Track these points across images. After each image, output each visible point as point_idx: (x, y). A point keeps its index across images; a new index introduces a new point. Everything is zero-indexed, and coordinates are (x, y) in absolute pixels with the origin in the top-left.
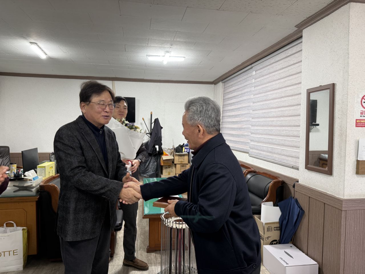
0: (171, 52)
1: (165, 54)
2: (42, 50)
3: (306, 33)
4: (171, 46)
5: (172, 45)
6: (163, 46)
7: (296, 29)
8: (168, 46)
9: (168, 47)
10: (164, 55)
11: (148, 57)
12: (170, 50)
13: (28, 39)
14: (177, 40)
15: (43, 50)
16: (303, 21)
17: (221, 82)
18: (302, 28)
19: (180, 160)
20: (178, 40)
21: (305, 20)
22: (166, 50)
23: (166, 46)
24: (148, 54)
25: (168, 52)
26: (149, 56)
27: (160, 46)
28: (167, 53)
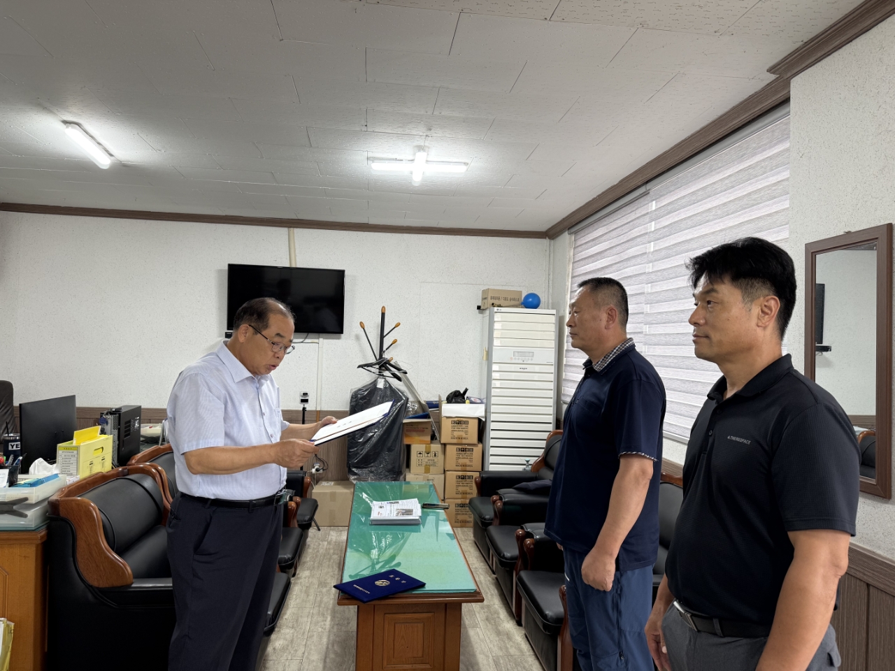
0: (429, 148)
1: (414, 154)
2: (99, 144)
3: (799, 86)
4: (429, 133)
5: (430, 130)
6: (407, 131)
7: (772, 77)
8: (421, 130)
9: (421, 134)
10: (411, 158)
11: (370, 162)
12: (427, 144)
13: (55, 111)
14: (443, 113)
15: (100, 142)
16: (790, 55)
17: (567, 233)
18: (789, 75)
19: (456, 434)
20: (445, 113)
21: (797, 50)
22: (416, 143)
23: (414, 132)
24: (370, 155)
25: (420, 148)
26: (374, 159)
27: (400, 131)
28: (419, 151)
